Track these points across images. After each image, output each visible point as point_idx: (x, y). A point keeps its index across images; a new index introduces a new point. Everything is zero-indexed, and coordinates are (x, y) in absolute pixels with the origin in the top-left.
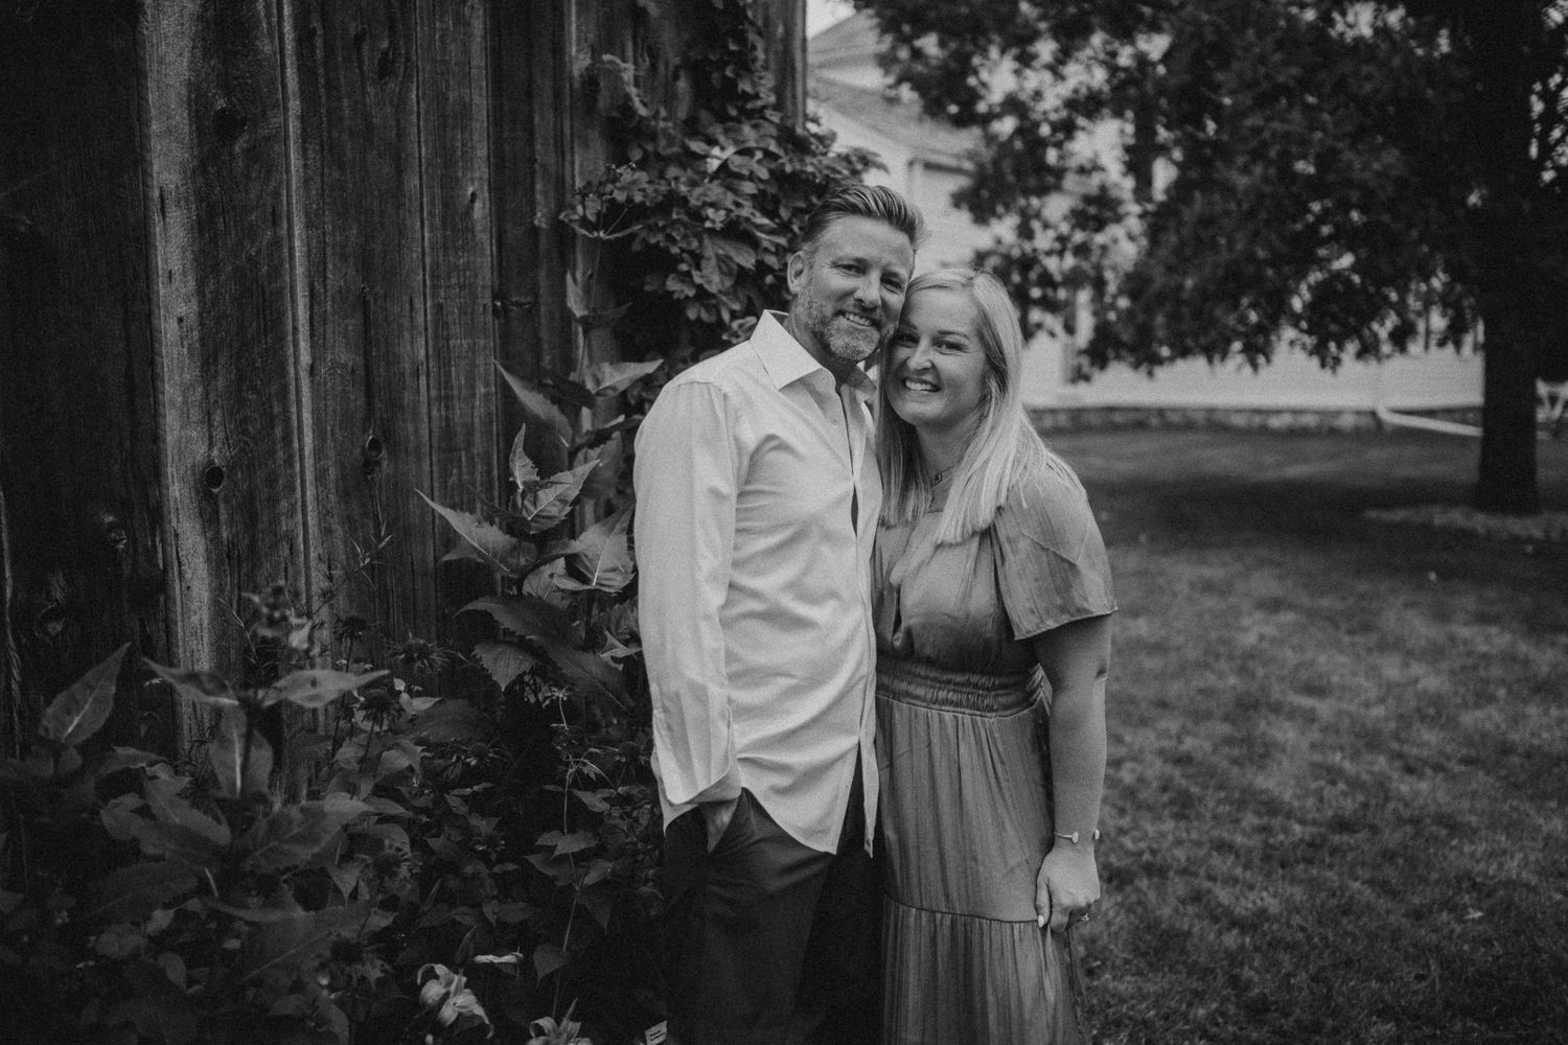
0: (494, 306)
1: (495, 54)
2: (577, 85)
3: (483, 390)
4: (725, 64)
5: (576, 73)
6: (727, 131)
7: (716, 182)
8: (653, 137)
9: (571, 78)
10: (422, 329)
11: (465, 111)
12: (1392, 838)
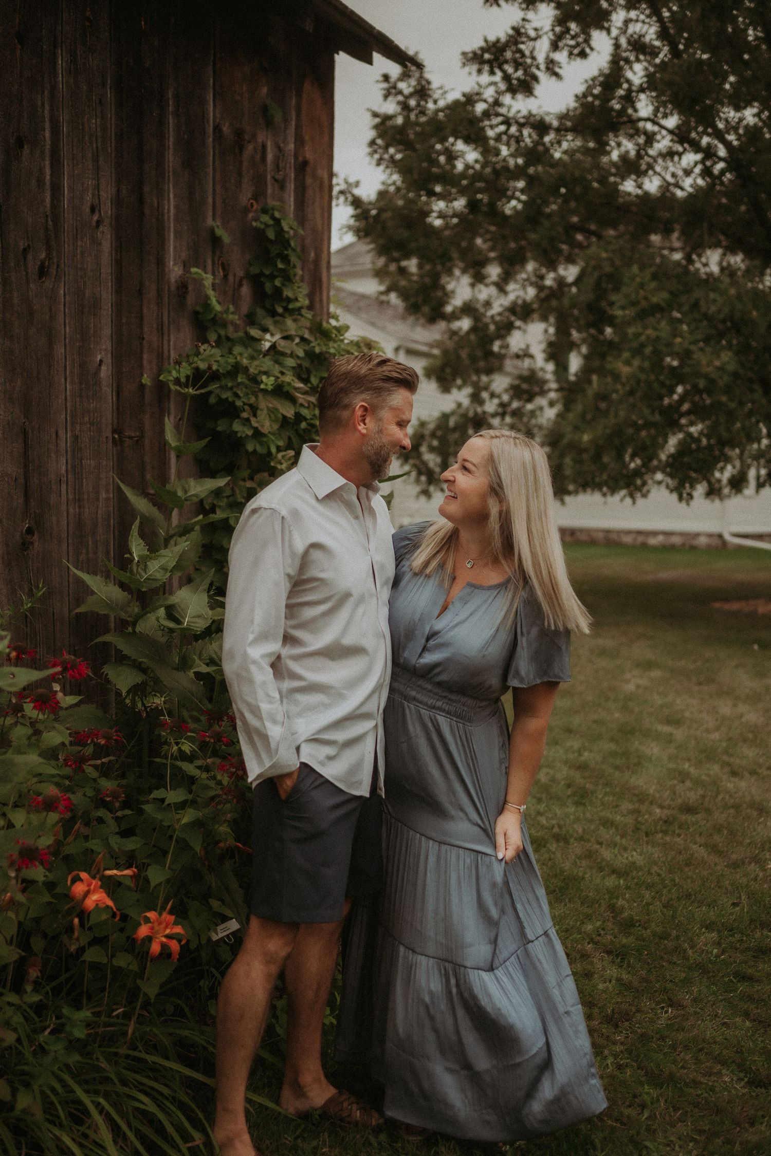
0: (113, 438)
1: (118, 264)
2: (173, 288)
3: (104, 495)
4: (276, 277)
5: (173, 280)
6: (276, 323)
7: (268, 358)
8: (224, 325)
9: (169, 283)
10: (63, 452)
11: (96, 304)
12: (720, 817)
